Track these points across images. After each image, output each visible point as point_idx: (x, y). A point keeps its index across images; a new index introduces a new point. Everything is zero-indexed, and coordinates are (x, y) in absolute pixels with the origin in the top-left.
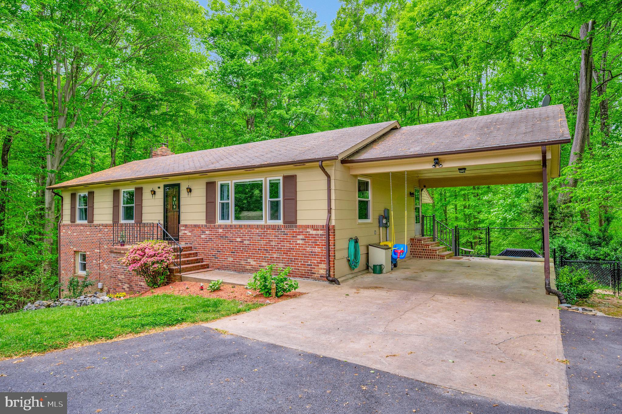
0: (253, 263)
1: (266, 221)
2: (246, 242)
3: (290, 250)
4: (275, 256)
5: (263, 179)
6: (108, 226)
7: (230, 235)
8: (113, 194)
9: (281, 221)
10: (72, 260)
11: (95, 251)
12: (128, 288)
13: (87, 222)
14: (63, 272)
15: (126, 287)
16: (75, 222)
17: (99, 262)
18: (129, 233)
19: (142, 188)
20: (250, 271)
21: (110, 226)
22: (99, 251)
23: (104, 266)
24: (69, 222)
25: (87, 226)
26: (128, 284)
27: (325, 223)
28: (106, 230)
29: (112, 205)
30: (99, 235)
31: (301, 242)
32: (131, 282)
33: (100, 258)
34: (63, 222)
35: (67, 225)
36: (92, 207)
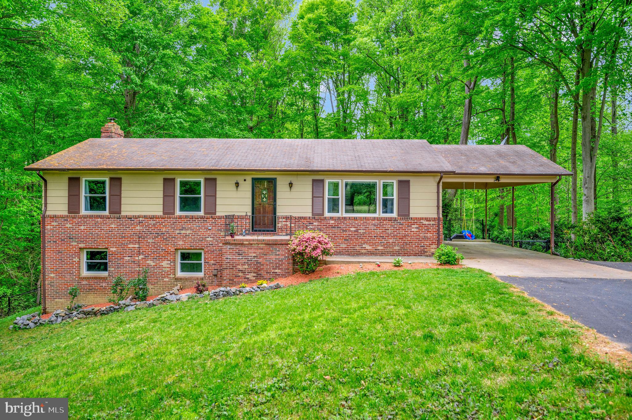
0: (368, 247)
1: (379, 214)
2: (362, 231)
3: (405, 236)
4: (391, 241)
5: (377, 181)
6: (157, 218)
7: (343, 226)
8: (161, 182)
9: (395, 215)
10: (74, 260)
11: (129, 246)
12: (254, 277)
13: (106, 213)
14: (52, 275)
15: (251, 276)
16: (78, 212)
17: (137, 258)
18: (195, 225)
19: (215, 180)
20: (365, 254)
21: (159, 218)
22: (137, 246)
23: (148, 262)
24: (66, 213)
25: (109, 218)
26: (254, 273)
27: (436, 216)
28: (152, 222)
29: (161, 194)
30: (138, 228)
31: (415, 230)
32: (259, 271)
33: (139, 254)
34: (48, 213)
35: (62, 217)
36: (119, 196)
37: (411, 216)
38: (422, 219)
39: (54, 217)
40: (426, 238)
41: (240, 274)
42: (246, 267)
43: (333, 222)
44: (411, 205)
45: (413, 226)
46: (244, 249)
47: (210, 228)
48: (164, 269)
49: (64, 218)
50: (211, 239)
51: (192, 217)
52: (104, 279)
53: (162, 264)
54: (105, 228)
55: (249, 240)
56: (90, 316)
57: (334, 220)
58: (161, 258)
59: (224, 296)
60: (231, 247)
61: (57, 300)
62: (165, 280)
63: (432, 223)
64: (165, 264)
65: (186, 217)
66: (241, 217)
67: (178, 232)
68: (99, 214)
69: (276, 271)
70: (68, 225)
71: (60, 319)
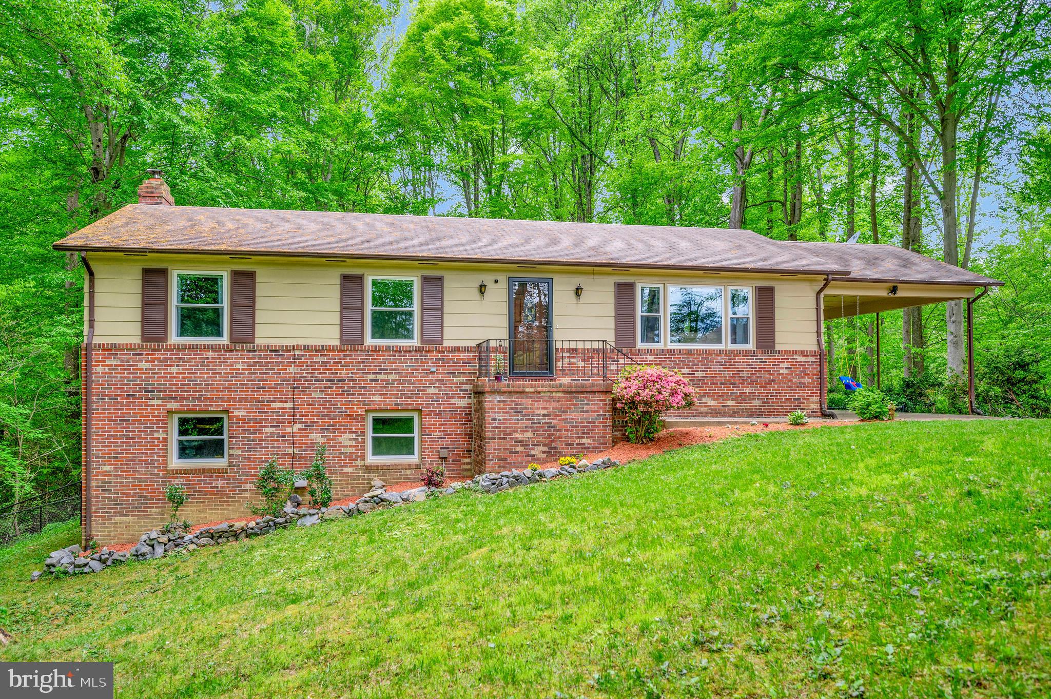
0: (711, 402)
1: (726, 344)
2: (700, 374)
3: (770, 382)
4: (748, 391)
5: (722, 287)
6: (329, 351)
8: (338, 282)
9: (751, 346)
10: (156, 435)
11: (273, 405)
12: (544, 452)
13: (225, 340)
14: (107, 468)
15: (537, 451)
16: (164, 339)
17: (289, 430)
18: (405, 364)
19: (440, 279)
20: (706, 414)
21: (333, 351)
22: (289, 405)
23: (312, 436)
24: (137, 341)
25: (231, 351)
26: (544, 445)
27: (815, 348)
28: (319, 359)
29: (337, 305)
30: (291, 369)
31: (785, 372)
32: (553, 441)
33: (294, 420)
34: (96, 340)
35: (130, 348)
36: (251, 307)
37: (777, 348)
38: (795, 352)
39: (111, 349)
40: (802, 386)
41: (519, 449)
42: (530, 434)
43: (652, 358)
44: (777, 329)
45: (782, 365)
46: (526, 402)
47: (433, 369)
48: (344, 450)
49: (135, 349)
50: (436, 391)
51: (399, 350)
52: (220, 472)
53: (341, 439)
54: (224, 369)
56: (225, 540)
57: (653, 355)
58: (335, 428)
59: (511, 485)
60: (502, 398)
61: (117, 519)
62: (346, 470)
63: (811, 359)
64: (346, 439)
65: (388, 349)
67: (371, 377)
68: (210, 343)
69: (584, 441)
70: (144, 365)
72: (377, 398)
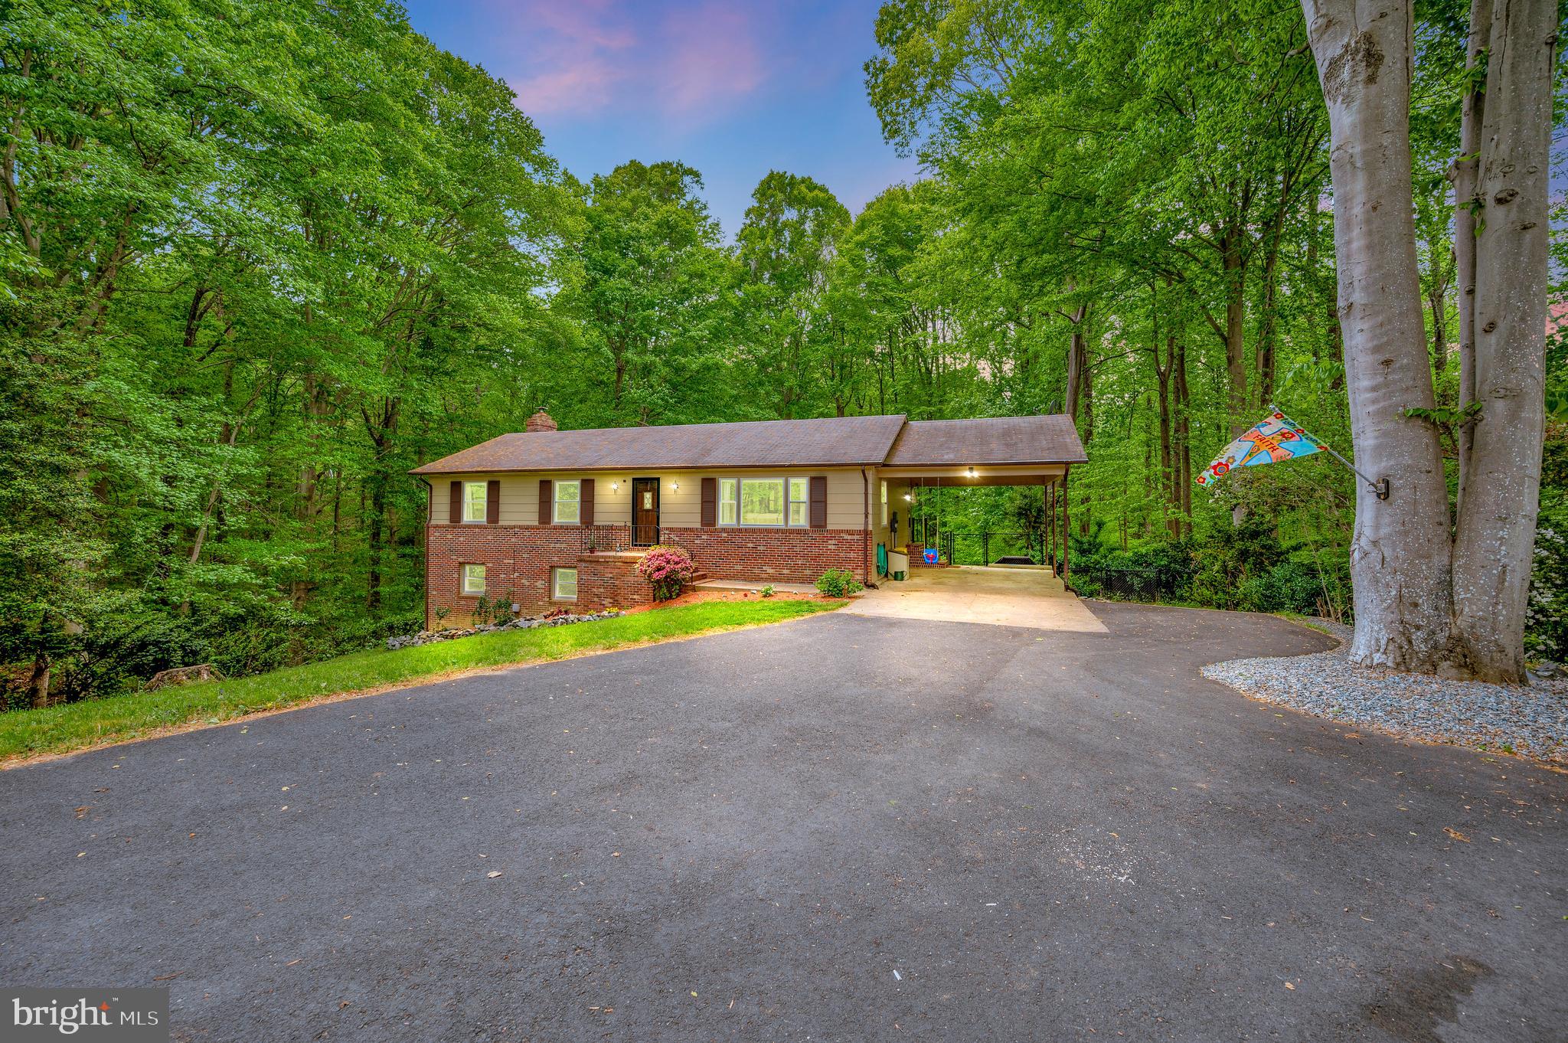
0: (770, 571)
1: (785, 524)
2: (761, 548)
4: (800, 563)
7: (738, 540)
8: (537, 485)
9: (806, 525)
10: (454, 576)
11: (505, 561)
13: (485, 522)
14: (434, 593)
16: (459, 522)
17: (512, 576)
18: (571, 537)
19: (593, 481)
20: (766, 580)
21: (533, 529)
22: (512, 561)
23: (523, 581)
24: (447, 523)
25: (486, 529)
27: (863, 528)
28: (527, 533)
29: (537, 501)
30: (514, 540)
31: (833, 547)
32: (616, 595)
33: (514, 571)
34: (432, 522)
35: (443, 527)
36: (497, 502)
37: (829, 527)
38: (843, 531)
39: (437, 526)
40: (847, 560)
41: (596, 599)
42: (602, 590)
43: (725, 535)
44: (829, 511)
45: (830, 542)
48: (539, 591)
49: (446, 527)
53: (537, 584)
54: (482, 539)
55: (606, 557)
57: (727, 532)
58: (536, 576)
59: (562, 624)
60: (587, 565)
62: (540, 603)
63: (856, 537)
64: (539, 584)
65: (561, 527)
66: (619, 528)
67: (552, 545)
69: (635, 597)
70: (449, 537)
71: (420, 642)
72: (556, 559)
